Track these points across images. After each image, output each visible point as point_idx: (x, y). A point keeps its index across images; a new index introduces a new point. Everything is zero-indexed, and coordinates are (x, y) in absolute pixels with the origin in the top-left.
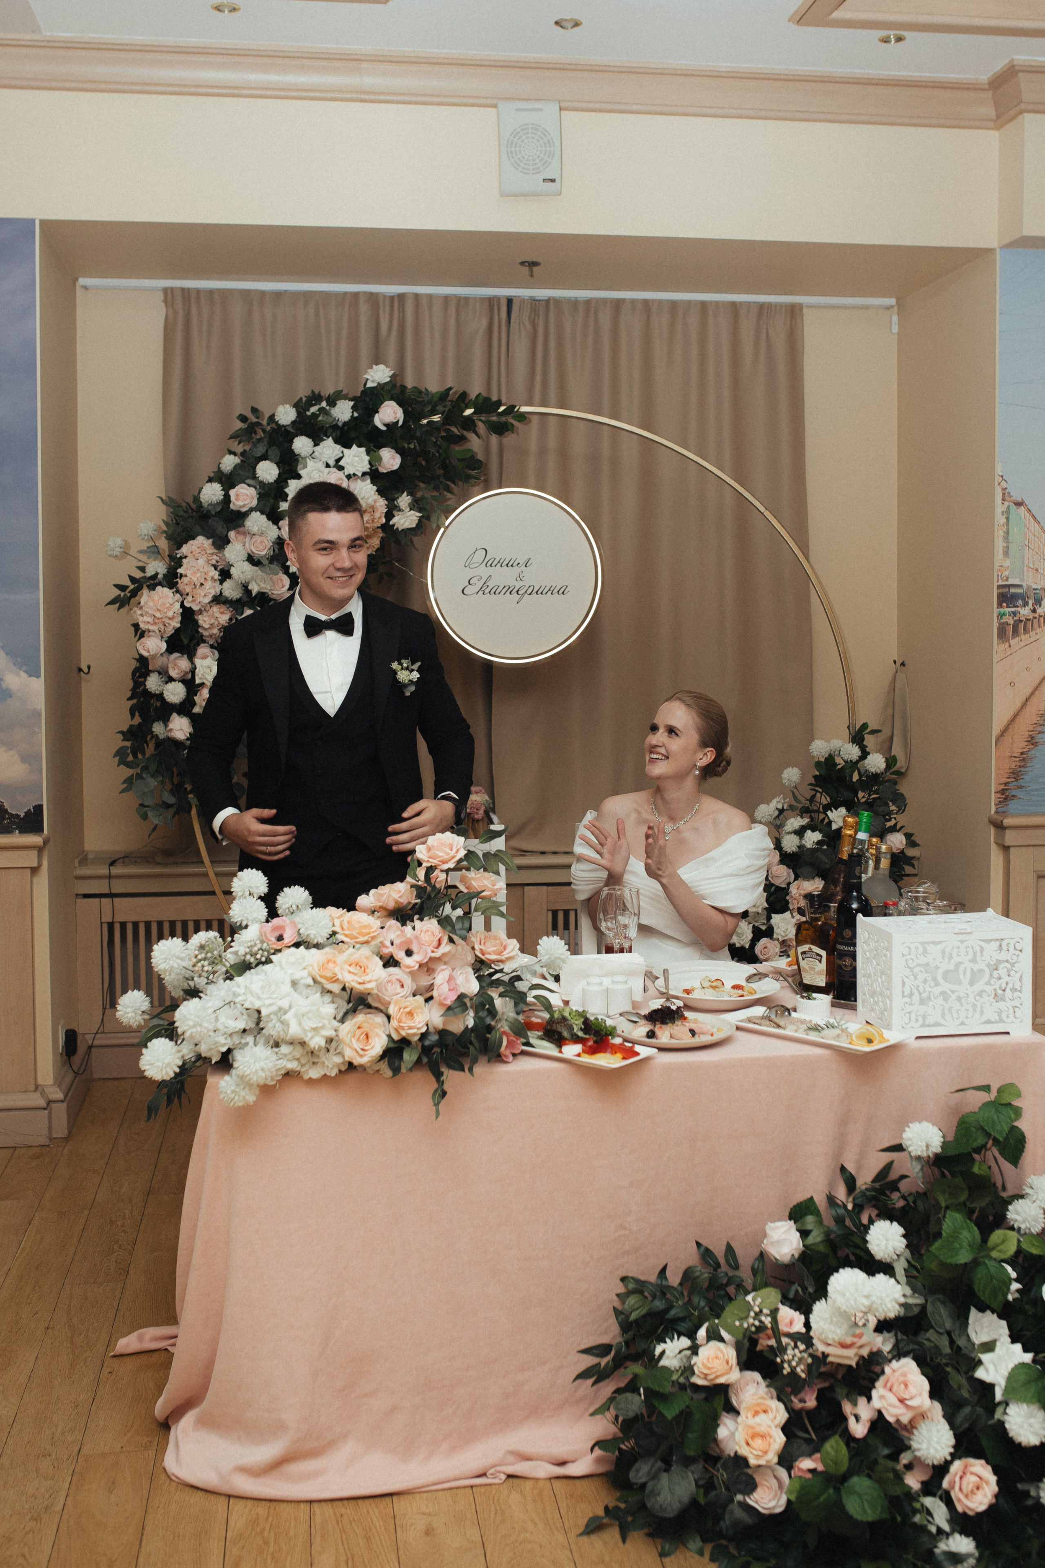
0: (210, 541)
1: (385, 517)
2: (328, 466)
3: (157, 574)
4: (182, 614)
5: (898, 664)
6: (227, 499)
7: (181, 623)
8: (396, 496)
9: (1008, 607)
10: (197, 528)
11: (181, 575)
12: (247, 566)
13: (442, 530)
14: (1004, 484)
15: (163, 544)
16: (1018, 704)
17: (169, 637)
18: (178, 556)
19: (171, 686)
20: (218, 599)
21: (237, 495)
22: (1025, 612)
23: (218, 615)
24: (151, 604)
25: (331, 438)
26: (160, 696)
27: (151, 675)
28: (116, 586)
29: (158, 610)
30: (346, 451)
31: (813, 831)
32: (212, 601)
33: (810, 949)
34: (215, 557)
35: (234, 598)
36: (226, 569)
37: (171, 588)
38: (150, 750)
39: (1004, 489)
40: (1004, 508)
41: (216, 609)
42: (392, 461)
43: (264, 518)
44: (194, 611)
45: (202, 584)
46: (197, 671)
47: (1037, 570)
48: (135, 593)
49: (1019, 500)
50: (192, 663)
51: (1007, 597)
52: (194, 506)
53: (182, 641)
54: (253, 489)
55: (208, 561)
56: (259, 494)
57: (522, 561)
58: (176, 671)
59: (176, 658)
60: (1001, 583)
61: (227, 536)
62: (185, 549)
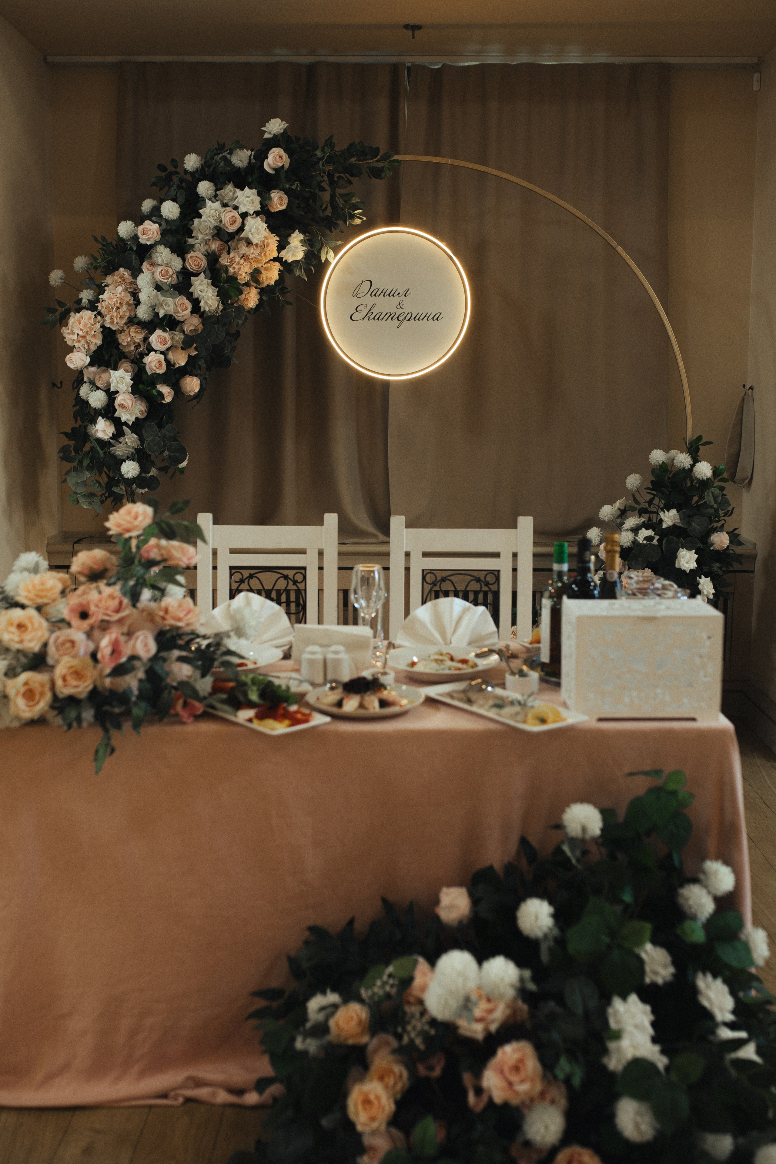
0: (127, 271)
1: (277, 250)
2: (226, 206)
4: (103, 333)
5: (747, 387)
6: (136, 234)
7: (103, 341)
8: (289, 233)
10: (119, 261)
11: (103, 300)
12: (153, 292)
13: (331, 267)
17: (92, 353)
18: (101, 285)
19: (96, 394)
20: (133, 321)
21: (144, 231)
23: (134, 334)
24: (77, 324)
25: (233, 183)
26: (89, 403)
28: (46, 309)
29: (81, 330)
30: (240, 192)
31: (647, 529)
32: (128, 323)
34: (130, 285)
35: (146, 321)
37: (93, 311)
41: (132, 330)
42: (281, 202)
43: (168, 250)
44: (113, 331)
45: (118, 308)
48: (64, 316)
52: (114, 239)
53: (105, 356)
54: (157, 225)
55: (125, 288)
56: (163, 229)
57: (402, 291)
58: (99, 381)
59: (98, 370)
61: (139, 266)
62: (108, 279)
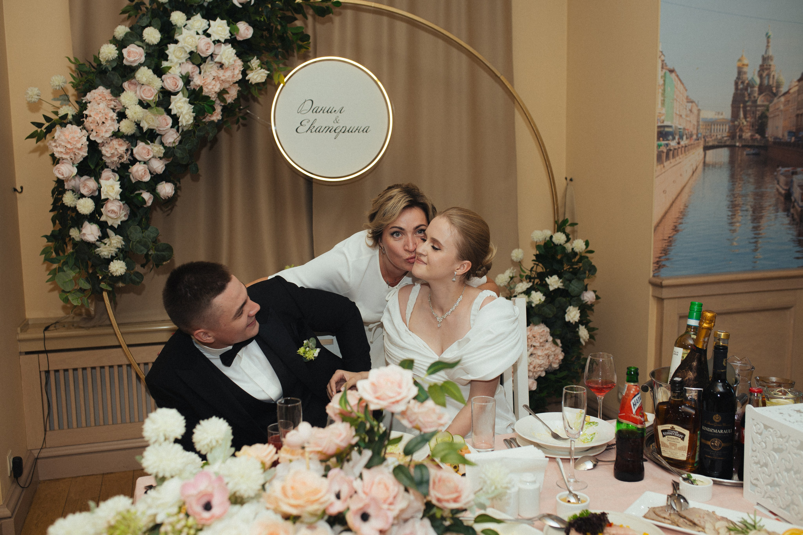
0: (109, 91)
1: (242, 74)
2: (198, 34)
3: (67, 115)
4: (88, 146)
5: (568, 179)
6: (121, 57)
7: (88, 152)
8: (250, 59)
9: (663, 140)
10: (97, 81)
11: (87, 116)
12: (139, 109)
13: (282, 85)
14: (663, 58)
15: (71, 91)
16: (668, 205)
17: (79, 164)
18: (84, 101)
19: (82, 201)
20: (117, 135)
21: (129, 53)
22: (673, 144)
23: (117, 147)
24: (63, 138)
25: (199, 15)
26: (74, 209)
27: (67, 192)
28: (33, 123)
29: (69, 142)
30: (212, 22)
31: (536, 292)
32: (112, 136)
33: (673, 428)
34: (113, 102)
35: (129, 134)
36: (122, 111)
37: (78, 125)
38: (70, 249)
39: (663, 61)
40: (663, 74)
41: (115, 142)
42: (246, 32)
43: (150, 72)
44: (98, 144)
45: (103, 123)
46: (102, 189)
47: (681, 116)
48: (50, 130)
49: (671, 68)
50: (99, 183)
51: (663, 134)
52: (95, 64)
53: (90, 166)
54: (141, 49)
55: (108, 106)
56: (146, 53)
57: (338, 109)
58: (86, 189)
59: (86, 180)
60: (660, 124)
61: (121, 86)
62: (89, 96)
